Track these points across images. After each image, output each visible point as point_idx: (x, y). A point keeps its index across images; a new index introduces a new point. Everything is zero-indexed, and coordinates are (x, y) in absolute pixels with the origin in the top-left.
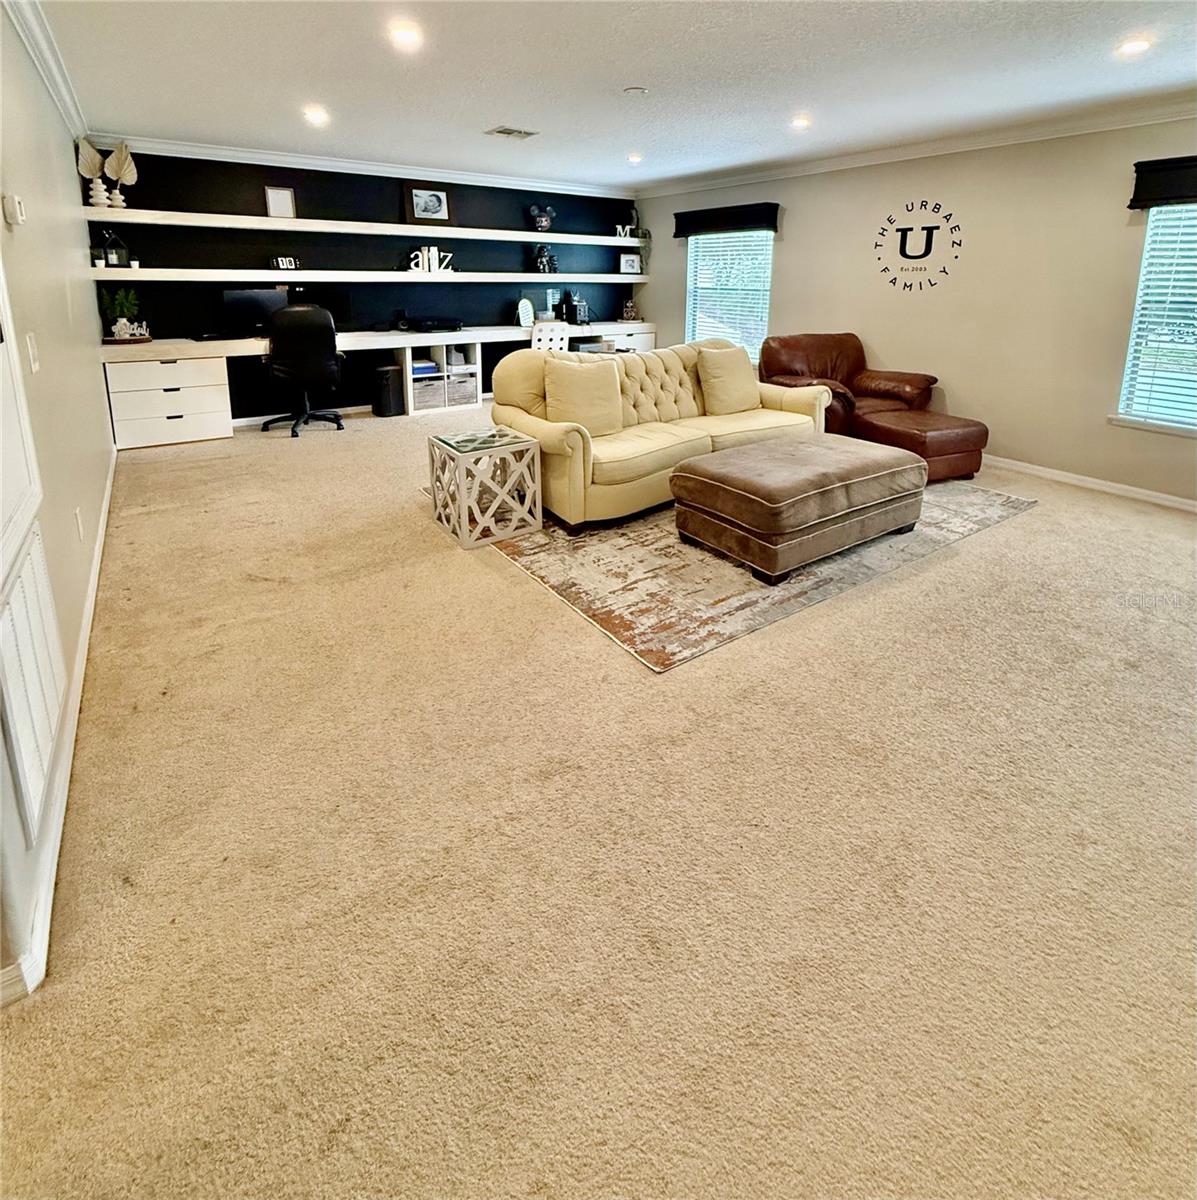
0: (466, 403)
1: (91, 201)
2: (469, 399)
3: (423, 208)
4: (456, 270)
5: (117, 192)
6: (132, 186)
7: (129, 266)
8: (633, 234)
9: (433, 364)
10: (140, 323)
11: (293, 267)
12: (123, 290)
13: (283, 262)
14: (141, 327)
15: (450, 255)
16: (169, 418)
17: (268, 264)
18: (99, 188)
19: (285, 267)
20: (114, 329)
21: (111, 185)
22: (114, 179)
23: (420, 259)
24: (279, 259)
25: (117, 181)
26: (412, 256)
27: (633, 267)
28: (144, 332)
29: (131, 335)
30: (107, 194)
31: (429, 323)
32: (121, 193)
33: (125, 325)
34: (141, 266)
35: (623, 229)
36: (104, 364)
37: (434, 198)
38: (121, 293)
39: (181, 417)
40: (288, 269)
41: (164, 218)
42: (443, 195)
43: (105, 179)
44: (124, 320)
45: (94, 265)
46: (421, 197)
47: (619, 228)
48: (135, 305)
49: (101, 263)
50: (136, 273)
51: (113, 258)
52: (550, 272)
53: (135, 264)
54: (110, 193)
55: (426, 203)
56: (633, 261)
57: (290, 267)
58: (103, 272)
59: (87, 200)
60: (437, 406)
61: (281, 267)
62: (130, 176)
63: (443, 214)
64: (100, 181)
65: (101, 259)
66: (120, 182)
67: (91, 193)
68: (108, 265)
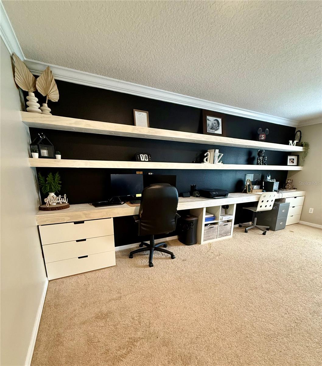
0: (226, 236)
1: (28, 109)
2: (227, 233)
3: (211, 127)
4: (223, 163)
5: (46, 105)
6: (56, 102)
7: (55, 158)
8: (297, 145)
9: (212, 215)
10: (62, 195)
11: (147, 160)
12: (51, 174)
13: (143, 157)
14: (63, 198)
15: (223, 154)
16: (79, 258)
17: (135, 158)
18: (33, 100)
19: (144, 160)
20: (46, 200)
21: (42, 100)
22: (44, 95)
23: (209, 157)
24: (141, 155)
25: (46, 97)
26: (205, 155)
27: (293, 163)
28: (65, 201)
29: (58, 203)
30: (39, 105)
31: (214, 193)
32: (49, 107)
33: (53, 197)
34: (62, 158)
35: (293, 142)
36: (38, 226)
37: (216, 122)
38: (50, 176)
39: (87, 256)
40: (145, 161)
41: (75, 123)
42: (220, 120)
43: (37, 94)
44: (52, 194)
45: (31, 157)
46: (211, 120)
47: (291, 142)
48: (59, 184)
49: (36, 155)
50: (59, 162)
51: (45, 152)
52: (263, 165)
53: (59, 156)
54: (41, 105)
55: (212, 124)
56: (293, 159)
57: (146, 160)
58: (38, 162)
59: (25, 107)
60: (214, 238)
61: (142, 160)
62: (54, 95)
63: (220, 131)
64: (33, 94)
65: (36, 152)
66: (47, 98)
67: (27, 103)
68: (40, 157)
